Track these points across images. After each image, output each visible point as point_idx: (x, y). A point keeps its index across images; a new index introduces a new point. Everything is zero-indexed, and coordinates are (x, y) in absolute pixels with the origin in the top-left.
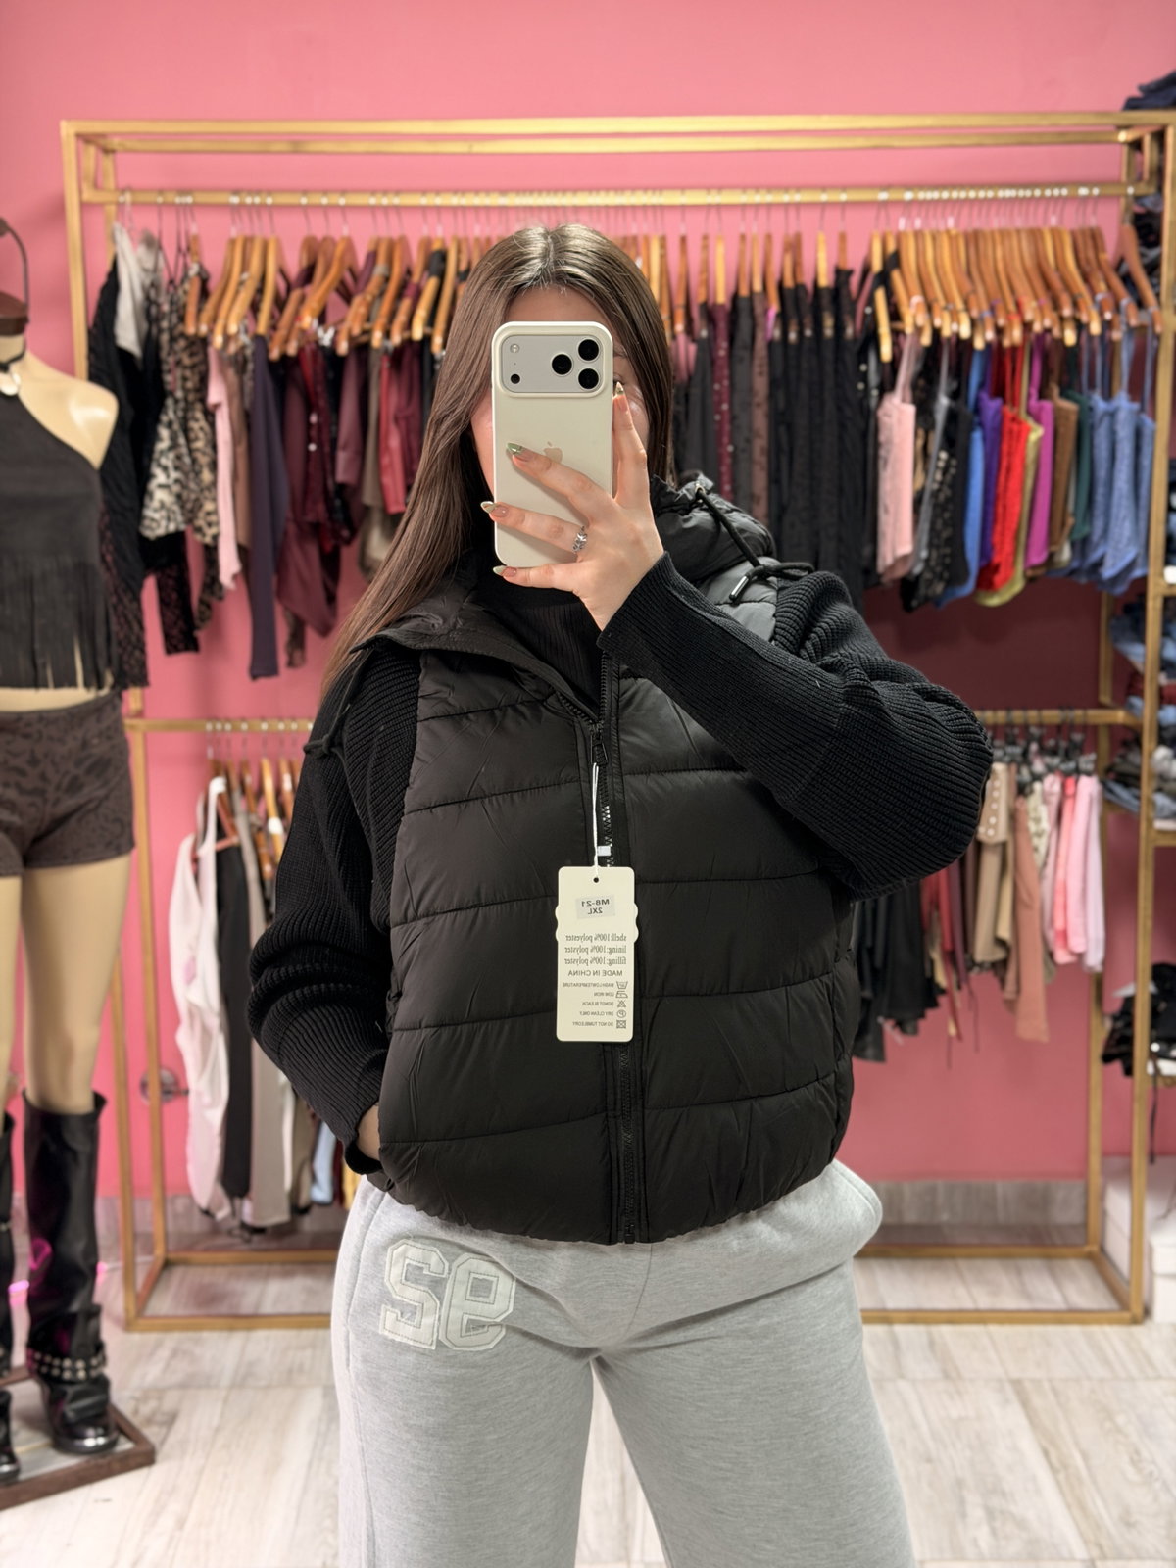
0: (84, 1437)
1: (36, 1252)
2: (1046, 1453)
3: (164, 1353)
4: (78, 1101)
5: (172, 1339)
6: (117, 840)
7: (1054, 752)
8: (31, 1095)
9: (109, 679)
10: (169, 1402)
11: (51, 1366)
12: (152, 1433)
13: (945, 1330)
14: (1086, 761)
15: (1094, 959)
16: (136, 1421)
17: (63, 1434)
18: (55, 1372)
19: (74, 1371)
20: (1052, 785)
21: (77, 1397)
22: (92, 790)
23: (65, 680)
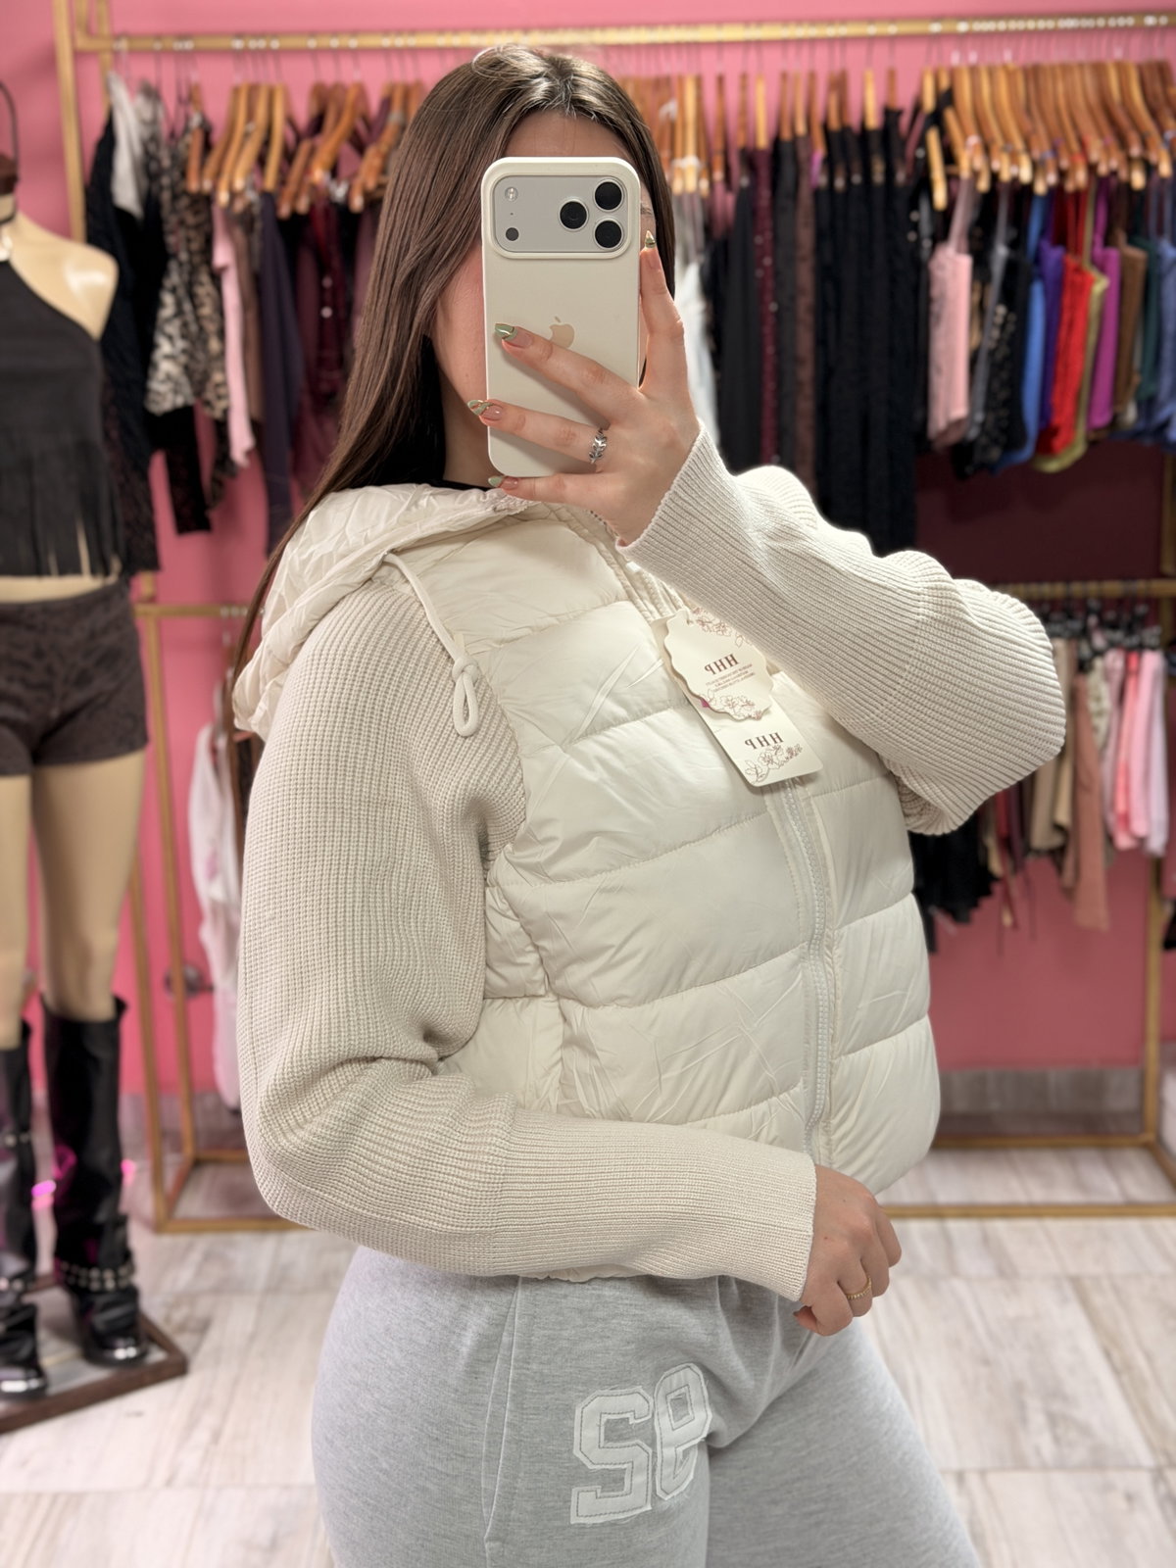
0: (113, 1348)
1: (60, 1160)
2: (1108, 1355)
3: (195, 1257)
4: (99, 1008)
5: (203, 1243)
6: (130, 735)
7: (1114, 626)
8: (50, 999)
9: (116, 565)
10: (203, 1307)
11: (77, 1277)
12: (184, 1342)
13: (999, 1227)
14: (1151, 634)
15: (1157, 843)
16: (167, 1329)
17: (94, 1345)
18: (83, 1283)
19: (102, 1281)
20: (1114, 660)
21: (107, 1307)
22: (102, 683)
23: (69, 567)
